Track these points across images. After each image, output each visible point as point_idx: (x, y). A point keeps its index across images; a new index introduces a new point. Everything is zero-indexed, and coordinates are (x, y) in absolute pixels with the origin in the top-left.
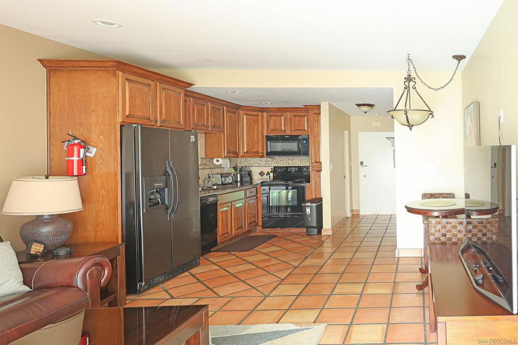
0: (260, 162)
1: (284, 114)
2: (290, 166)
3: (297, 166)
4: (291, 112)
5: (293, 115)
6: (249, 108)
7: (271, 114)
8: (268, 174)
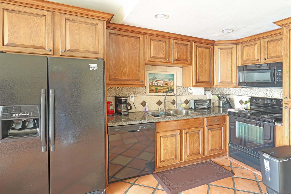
0: (240, 92)
1: (258, 42)
2: (268, 97)
3: (276, 98)
4: (265, 38)
5: (268, 41)
6: (223, 42)
7: (244, 45)
8: (246, 103)
